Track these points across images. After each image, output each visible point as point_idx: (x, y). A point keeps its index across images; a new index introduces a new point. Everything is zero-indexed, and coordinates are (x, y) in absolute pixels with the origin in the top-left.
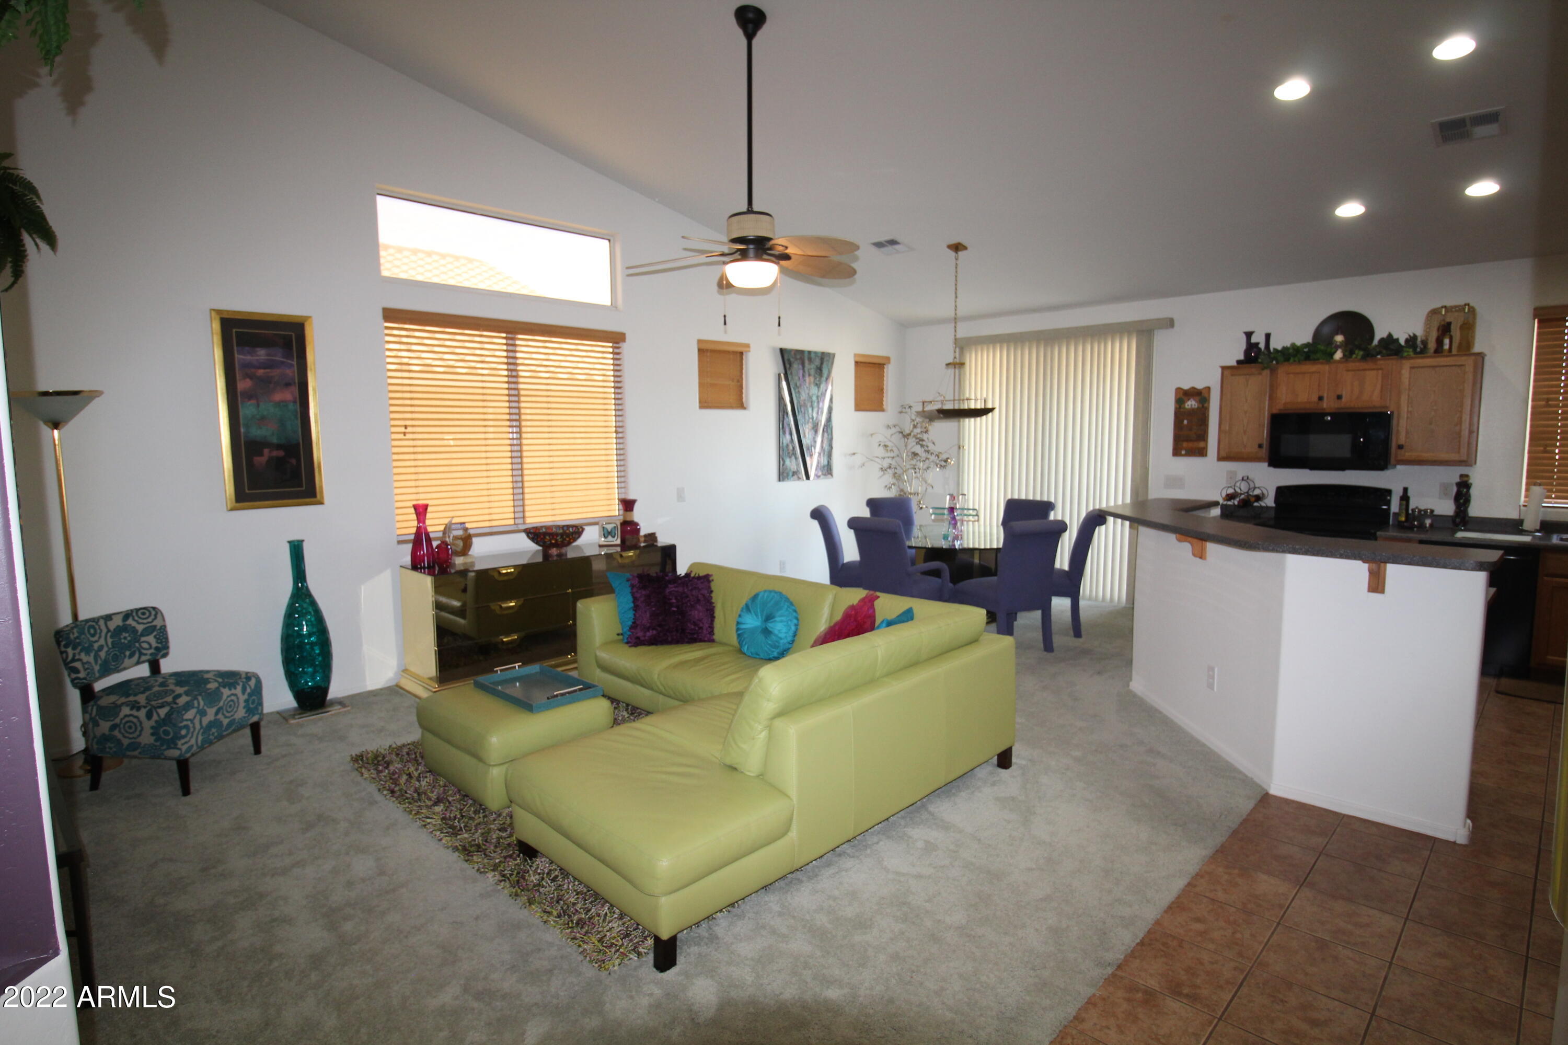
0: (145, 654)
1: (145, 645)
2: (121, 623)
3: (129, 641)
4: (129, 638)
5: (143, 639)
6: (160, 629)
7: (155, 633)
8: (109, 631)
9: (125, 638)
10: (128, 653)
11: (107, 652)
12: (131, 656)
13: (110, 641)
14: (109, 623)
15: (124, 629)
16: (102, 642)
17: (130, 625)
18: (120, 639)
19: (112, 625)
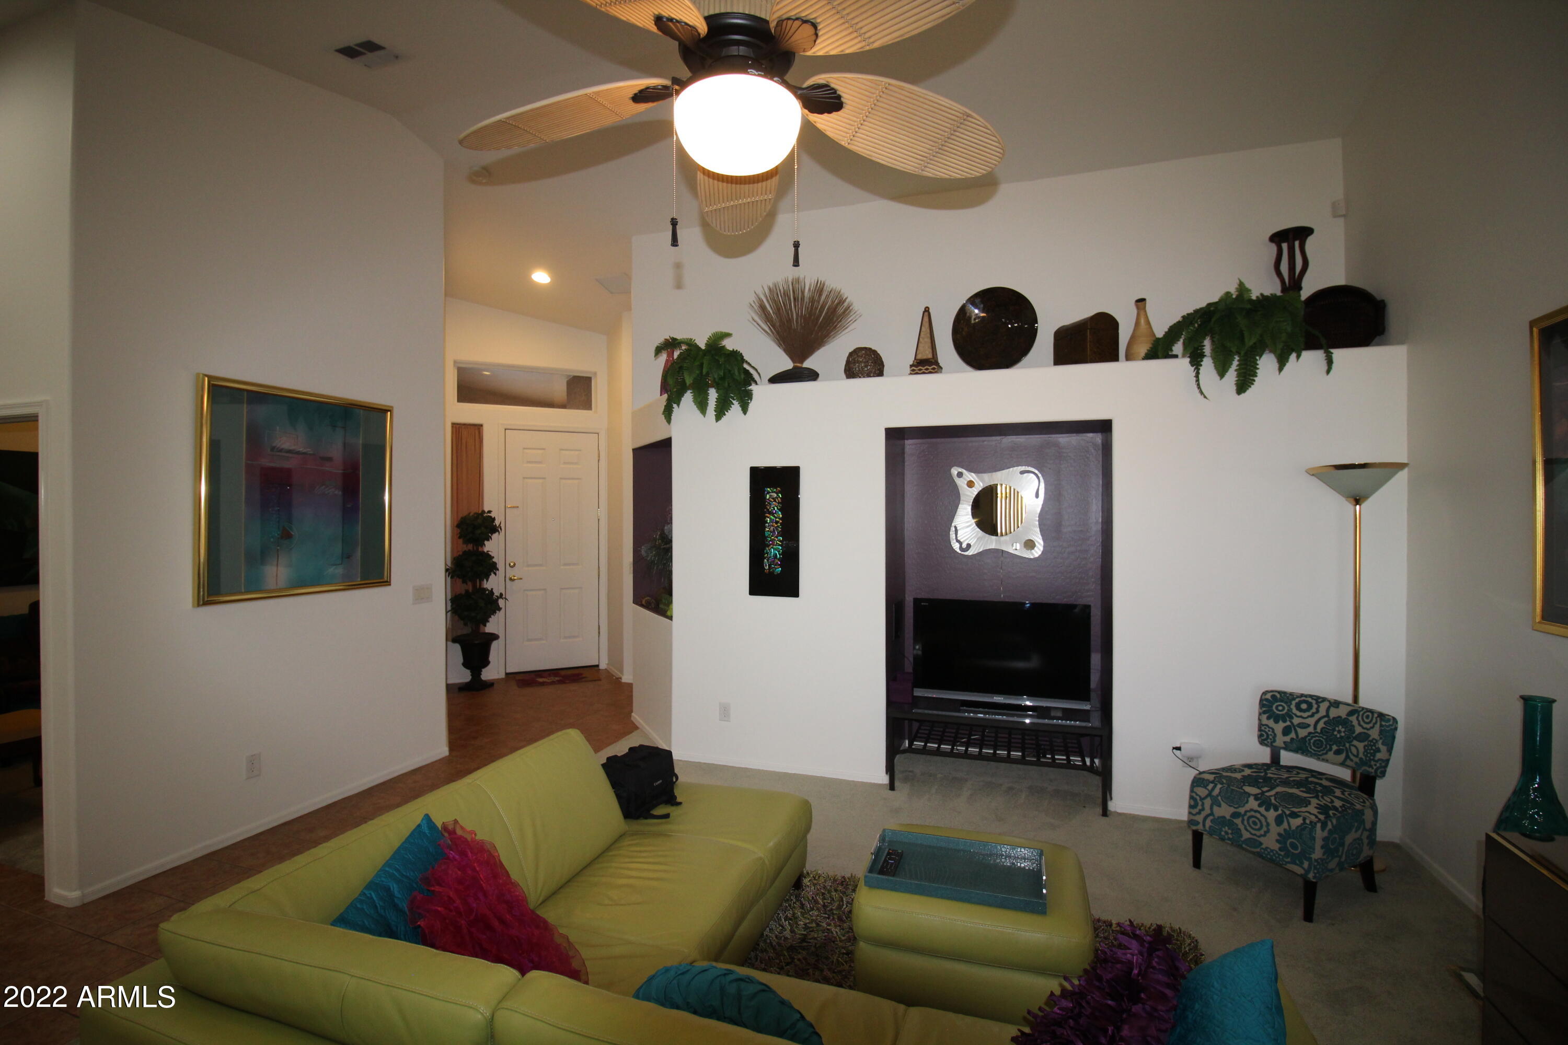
0: (1352, 760)
1: (1354, 750)
2: (1344, 716)
3: (1341, 737)
4: (1343, 734)
5: (1355, 742)
6: (1371, 741)
7: (1366, 743)
8: (1327, 715)
9: (1339, 732)
10: (1335, 748)
11: (1310, 733)
12: (1338, 752)
13: (1321, 725)
14: (1332, 709)
15: (1344, 722)
16: (1311, 721)
17: (1351, 722)
18: (1334, 730)
19: (1334, 713)
